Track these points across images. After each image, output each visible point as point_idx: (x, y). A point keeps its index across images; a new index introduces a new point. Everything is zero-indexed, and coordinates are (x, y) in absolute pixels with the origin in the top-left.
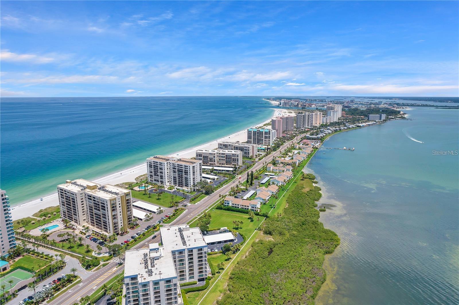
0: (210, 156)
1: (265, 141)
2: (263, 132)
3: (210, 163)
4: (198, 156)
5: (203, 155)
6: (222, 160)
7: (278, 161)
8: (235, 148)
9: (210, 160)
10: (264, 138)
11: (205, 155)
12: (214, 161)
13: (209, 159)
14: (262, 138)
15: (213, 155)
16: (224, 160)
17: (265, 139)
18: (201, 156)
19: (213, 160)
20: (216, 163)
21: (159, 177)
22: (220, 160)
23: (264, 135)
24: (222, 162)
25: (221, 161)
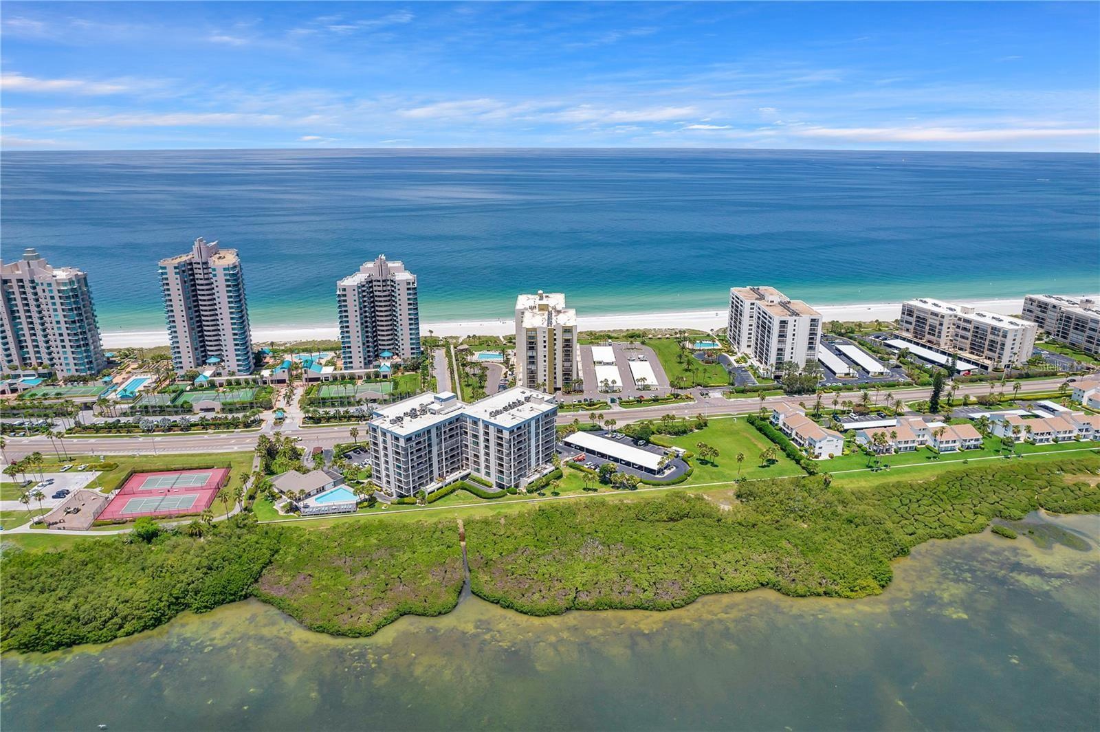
0: (931, 320)
3: (928, 337)
4: (906, 313)
5: (917, 313)
9: (929, 329)
11: (922, 315)
12: (939, 337)
13: (927, 328)
15: (939, 318)
16: (968, 338)
18: (913, 316)
19: (937, 331)
20: (943, 340)
22: (957, 335)
24: (960, 342)
25: (959, 339)
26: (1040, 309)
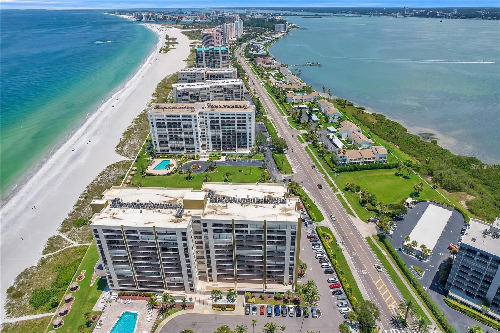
0: (202, 93)
1: (223, 63)
2: (219, 51)
4: (182, 95)
5: (190, 93)
6: (219, 96)
7: (282, 88)
8: (210, 77)
9: (202, 98)
10: (221, 60)
11: (193, 93)
14: (218, 60)
15: (206, 91)
16: (222, 96)
17: (223, 60)
18: (187, 95)
19: (207, 98)
21: (184, 142)
22: (215, 96)
23: (221, 55)
26: (190, 77)
